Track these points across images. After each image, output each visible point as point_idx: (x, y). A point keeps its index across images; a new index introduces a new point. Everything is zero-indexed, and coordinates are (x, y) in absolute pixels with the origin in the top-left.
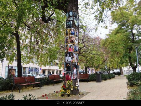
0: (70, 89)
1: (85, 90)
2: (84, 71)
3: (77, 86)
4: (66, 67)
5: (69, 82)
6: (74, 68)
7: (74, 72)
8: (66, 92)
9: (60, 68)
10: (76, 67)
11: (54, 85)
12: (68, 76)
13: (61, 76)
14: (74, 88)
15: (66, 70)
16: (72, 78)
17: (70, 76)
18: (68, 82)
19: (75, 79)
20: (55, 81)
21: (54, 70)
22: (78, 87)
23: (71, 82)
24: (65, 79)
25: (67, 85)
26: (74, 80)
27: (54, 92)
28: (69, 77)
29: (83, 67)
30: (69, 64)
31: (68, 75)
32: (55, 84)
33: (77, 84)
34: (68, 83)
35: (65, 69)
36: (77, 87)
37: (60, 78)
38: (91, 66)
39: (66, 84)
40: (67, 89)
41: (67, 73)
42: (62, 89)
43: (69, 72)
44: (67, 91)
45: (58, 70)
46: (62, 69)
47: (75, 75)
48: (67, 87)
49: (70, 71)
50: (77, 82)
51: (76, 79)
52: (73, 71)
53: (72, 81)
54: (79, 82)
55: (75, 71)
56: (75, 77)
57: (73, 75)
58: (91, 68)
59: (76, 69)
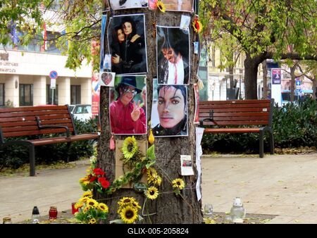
0: (140, 195)
1: (238, 202)
2: (241, 87)
3: (187, 171)
4: (115, 46)
5: (130, 147)
6: (169, 53)
7: (171, 81)
8: (113, 214)
9: (72, 64)
10: (180, 43)
11: (32, 174)
12: (130, 107)
13: (83, 117)
14: (165, 187)
15: (115, 68)
16: (155, 121)
17: (137, 108)
18: (123, 148)
19: (171, 124)
20: (38, 147)
21: (36, 78)
22: (191, 180)
23: (148, 148)
24: (109, 128)
25: (119, 164)
26: (169, 131)
27: (36, 212)
28: (135, 116)
29: (230, 58)
30: (136, 25)
31: (126, 100)
32: (40, 169)
33: (188, 158)
34: (129, 156)
35: (108, 58)
36: (186, 178)
37: (77, 127)
38: (288, 50)
39: (112, 158)
40: (121, 192)
41: (120, 88)
42: (89, 192)
43: (133, 81)
44: (122, 202)
45: (60, 80)
46: (85, 69)
47: (174, 100)
48: (119, 177)
49: (139, 71)
50: (190, 148)
51: (182, 125)
52: (162, 74)
53: (152, 138)
54: (199, 150)
55: (176, 70)
56: (177, 113)
57: (162, 101)
58: (285, 69)
59: (180, 62)
